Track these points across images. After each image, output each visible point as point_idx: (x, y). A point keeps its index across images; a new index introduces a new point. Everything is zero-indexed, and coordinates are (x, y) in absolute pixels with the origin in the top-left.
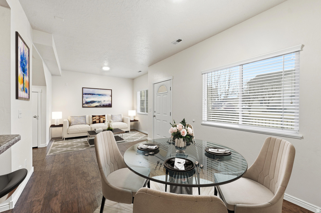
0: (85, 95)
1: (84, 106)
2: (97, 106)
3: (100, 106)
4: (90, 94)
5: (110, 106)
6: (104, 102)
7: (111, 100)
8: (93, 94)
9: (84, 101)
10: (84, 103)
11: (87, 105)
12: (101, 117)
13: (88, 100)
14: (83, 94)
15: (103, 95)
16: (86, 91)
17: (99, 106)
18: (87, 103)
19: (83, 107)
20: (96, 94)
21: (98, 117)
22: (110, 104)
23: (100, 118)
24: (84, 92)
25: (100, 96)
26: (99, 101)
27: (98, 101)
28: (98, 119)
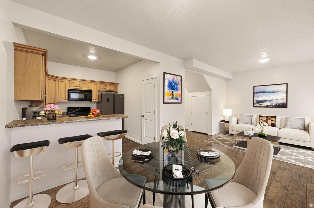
0: (256, 94)
1: (255, 105)
2: (268, 106)
3: (272, 106)
4: (261, 92)
5: (285, 106)
6: (277, 100)
7: (286, 97)
8: (264, 92)
9: (255, 100)
10: (255, 102)
11: (257, 104)
12: (269, 119)
13: (259, 99)
14: (254, 93)
15: (275, 92)
16: (257, 89)
17: (270, 106)
18: (258, 102)
19: (254, 107)
20: (267, 91)
21: (265, 118)
22: (284, 104)
23: (267, 120)
24: (255, 91)
25: (272, 93)
26: (271, 100)
27: (269, 100)
28: (264, 120)
